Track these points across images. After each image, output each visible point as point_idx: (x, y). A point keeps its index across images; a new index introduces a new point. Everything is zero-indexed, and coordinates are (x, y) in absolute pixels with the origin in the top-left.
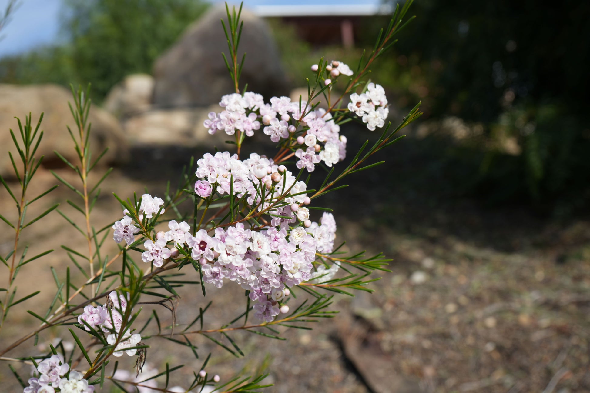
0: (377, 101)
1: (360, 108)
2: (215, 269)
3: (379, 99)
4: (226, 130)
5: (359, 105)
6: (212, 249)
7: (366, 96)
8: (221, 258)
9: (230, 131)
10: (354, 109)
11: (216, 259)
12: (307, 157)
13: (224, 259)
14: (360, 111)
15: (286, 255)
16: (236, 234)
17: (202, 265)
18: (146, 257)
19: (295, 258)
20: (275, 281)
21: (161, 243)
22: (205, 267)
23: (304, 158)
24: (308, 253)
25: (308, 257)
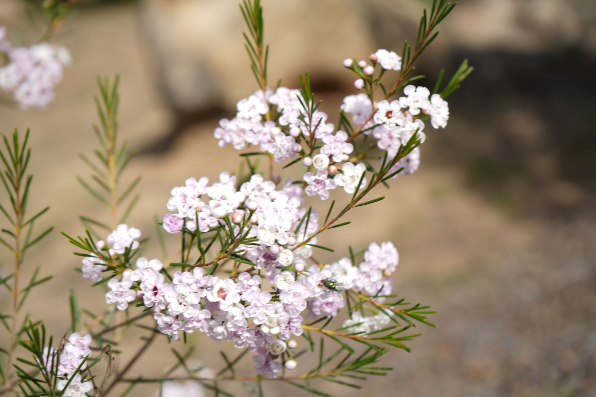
0: (415, 109)
1: (390, 119)
2: (167, 319)
3: (420, 107)
4: (234, 143)
5: (390, 115)
6: (163, 296)
7: (399, 104)
8: (171, 308)
9: (238, 144)
10: (381, 120)
11: (167, 309)
12: (318, 182)
13: (175, 308)
14: (390, 123)
15: (256, 306)
16: (191, 281)
17: (155, 312)
18: (110, 298)
19: (270, 310)
20: (247, 335)
21: (126, 284)
22: (158, 315)
23: (314, 183)
24: (287, 305)
25: (292, 309)
